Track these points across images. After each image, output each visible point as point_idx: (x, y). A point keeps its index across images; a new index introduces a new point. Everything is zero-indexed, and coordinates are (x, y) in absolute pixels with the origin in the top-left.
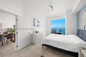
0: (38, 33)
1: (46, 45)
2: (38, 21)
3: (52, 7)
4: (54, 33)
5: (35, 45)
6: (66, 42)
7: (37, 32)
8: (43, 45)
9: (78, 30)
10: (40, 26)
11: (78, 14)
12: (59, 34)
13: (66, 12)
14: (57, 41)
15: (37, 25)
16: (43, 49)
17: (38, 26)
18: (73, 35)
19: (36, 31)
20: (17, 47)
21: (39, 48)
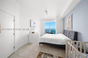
1: (43, 43)
3: (47, 12)
4: (47, 33)
9: (64, 30)
11: (64, 19)
12: (51, 33)
13: (57, 17)
15: (33, 26)
16: (40, 47)
20: (14, 48)
21: (36, 46)
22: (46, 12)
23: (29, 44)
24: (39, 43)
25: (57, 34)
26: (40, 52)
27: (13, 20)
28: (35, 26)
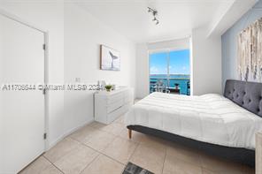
0: (111, 92)
2: (111, 54)
3: (155, 13)
5: (105, 129)
6: (201, 115)
7: (108, 88)
8: (131, 128)
9: (228, 82)
10: (117, 70)
11: (225, 37)
14: (175, 115)
15: (110, 66)
16: (130, 141)
17: (112, 68)
18: (213, 95)
19: (107, 84)
20: (45, 138)
21: (118, 136)
22: (151, 13)
23: (95, 125)
24: (128, 127)
25: (198, 94)
26: (130, 164)
27: (42, 47)
28: (116, 66)
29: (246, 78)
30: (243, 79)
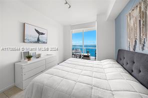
9: (119, 51)
11: (118, 20)
29: (134, 49)
30: (132, 50)
